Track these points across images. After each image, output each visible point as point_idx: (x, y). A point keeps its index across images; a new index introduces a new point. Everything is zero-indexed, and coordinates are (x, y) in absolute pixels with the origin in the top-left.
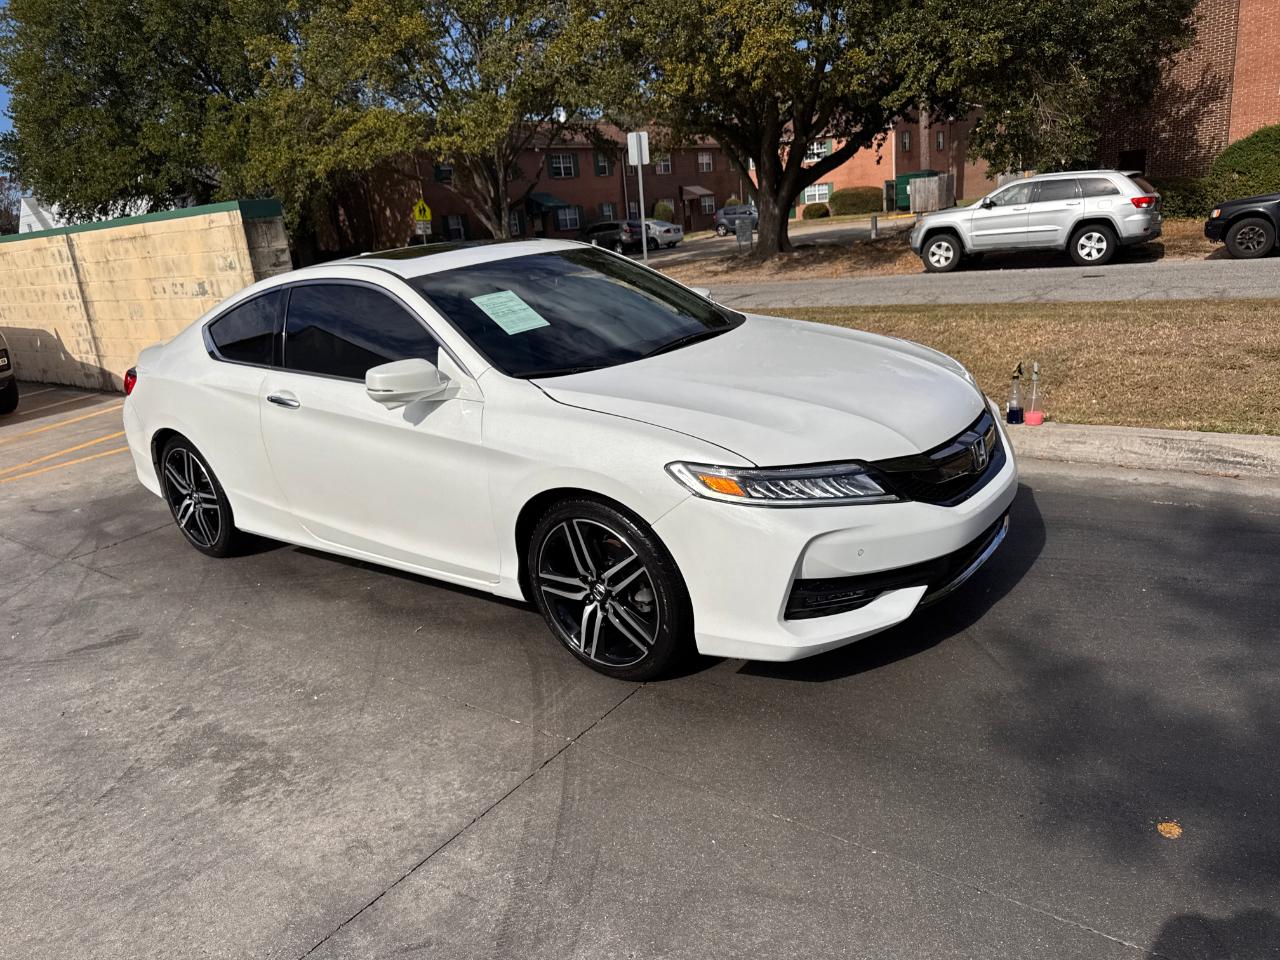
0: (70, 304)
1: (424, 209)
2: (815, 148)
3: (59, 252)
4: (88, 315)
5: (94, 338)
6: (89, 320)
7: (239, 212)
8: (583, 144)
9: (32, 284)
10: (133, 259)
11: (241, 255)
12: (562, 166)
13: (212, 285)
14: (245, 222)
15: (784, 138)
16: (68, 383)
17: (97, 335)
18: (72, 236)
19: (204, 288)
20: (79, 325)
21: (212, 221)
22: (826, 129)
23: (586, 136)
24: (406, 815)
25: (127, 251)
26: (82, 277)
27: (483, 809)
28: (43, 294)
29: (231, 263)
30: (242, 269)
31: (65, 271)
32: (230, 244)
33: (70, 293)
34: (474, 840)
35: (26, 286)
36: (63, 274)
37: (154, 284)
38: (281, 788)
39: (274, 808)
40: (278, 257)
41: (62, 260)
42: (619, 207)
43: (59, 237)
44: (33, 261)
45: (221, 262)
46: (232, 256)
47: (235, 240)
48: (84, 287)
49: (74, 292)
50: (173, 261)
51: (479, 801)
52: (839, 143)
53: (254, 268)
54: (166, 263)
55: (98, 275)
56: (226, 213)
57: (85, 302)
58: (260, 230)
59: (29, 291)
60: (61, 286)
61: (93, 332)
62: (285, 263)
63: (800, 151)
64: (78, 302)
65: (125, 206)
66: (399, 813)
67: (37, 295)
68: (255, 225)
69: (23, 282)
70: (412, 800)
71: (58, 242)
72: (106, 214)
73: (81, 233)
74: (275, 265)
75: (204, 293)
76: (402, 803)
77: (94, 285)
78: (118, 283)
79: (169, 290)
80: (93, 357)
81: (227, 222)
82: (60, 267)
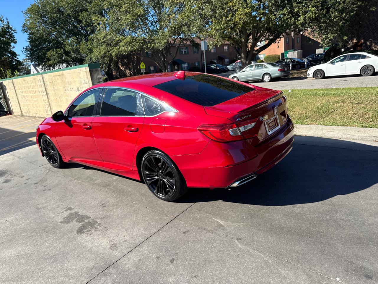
0: (43, 94)
1: (143, 65)
2: (259, 43)
3: (40, 80)
4: (48, 97)
5: (49, 104)
6: (48, 99)
7: (88, 67)
8: (189, 44)
9: (33, 89)
10: (59, 81)
11: (89, 80)
12: (183, 51)
13: (81, 88)
14: (90, 71)
15: (249, 41)
16: (42, 117)
17: (50, 103)
18: (43, 75)
19: (79, 89)
20: (45, 100)
21: (81, 70)
22: (262, 38)
23: (190, 42)
24: (127, 237)
25: (58, 79)
26: (46, 87)
27: (149, 236)
28: (36, 91)
29: (86, 82)
30: (89, 84)
31: (41, 85)
32: (86, 76)
33: (43, 91)
34: (145, 245)
35: (31, 89)
36: (41, 86)
37: (65, 88)
38: (94, 229)
39: (92, 235)
40: (99, 80)
41: (41, 82)
42: (200, 63)
43: (40, 75)
44: (33, 82)
45: (83, 82)
46: (86, 79)
47: (87, 76)
48: (47, 89)
49: (44, 91)
50: (70, 82)
51: (148, 234)
52: (266, 42)
53: (92, 83)
54: (68, 82)
55: (50, 86)
56: (84, 68)
57: (47, 94)
58: (94, 72)
59: (32, 91)
60: (40, 89)
61: (49, 102)
62: (101, 82)
63: (254, 44)
64: (45, 94)
65: (59, 66)
66: (126, 237)
67: (34, 92)
68: (92, 71)
69: (30, 88)
70: (129, 234)
71: (39, 77)
72: (54, 68)
73: (45, 74)
74: (98, 82)
75: (79, 91)
76: (127, 234)
77: (49, 89)
78: (56, 88)
79: (69, 90)
80: (49, 109)
81: (85, 70)
82: (40, 84)
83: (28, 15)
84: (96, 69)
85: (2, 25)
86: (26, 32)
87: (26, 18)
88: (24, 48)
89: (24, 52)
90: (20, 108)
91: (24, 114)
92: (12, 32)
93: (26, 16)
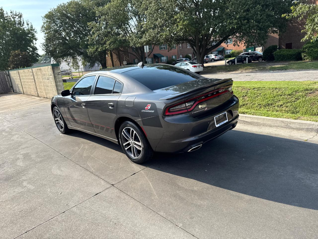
0: (32, 81)
4: (35, 83)
5: (36, 87)
6: (35, 84)
10: (40, 73)
12: (163, 47)
13: (49, 78)
14: (52, 68)
16: (33, 95)
18: (32, 69)
21: (48, 67)
28: (29, 79)
30: (52, 76)
32: (51, 71)
36: (31, 76)
37: (42, 77)
44: (28, 73)
46: (51, 74)
53: (54, 75)
54: (44, 74)
57: (35, 80)
58: (55, 69)
59: (27, 78)
62: (60, 74)
64: (34, 80)
69: (27, 76)
74: (58, 75)
75: (48, 80)
77: (35, 77)
78: (38, 77)
79: (44, 79)
80: (36, 90)
81: (50, 67)
82: (31, 74)
83: (46, 19)
84: (57, 67)
85: (27, 27)
86: (44, 32)
87: (44, 22)
88: (41, 44)
89: (41, 46)
90: (23, 89)
91: (25, 93)
92: (34, 33)
93: (44, 20)
